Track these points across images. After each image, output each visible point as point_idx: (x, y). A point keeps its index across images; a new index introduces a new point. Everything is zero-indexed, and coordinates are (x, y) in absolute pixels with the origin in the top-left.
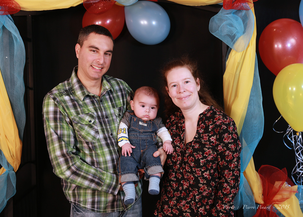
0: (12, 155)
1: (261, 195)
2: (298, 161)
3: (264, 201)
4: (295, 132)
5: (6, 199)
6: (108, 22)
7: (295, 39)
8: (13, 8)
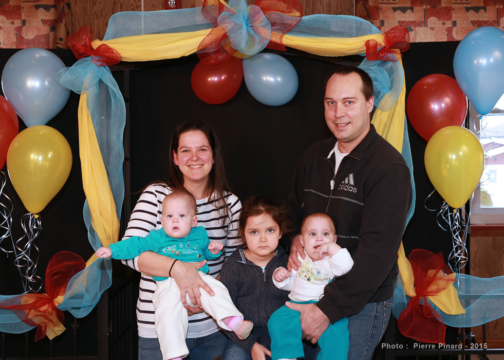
0: (107, 236)
1: (412, 286)
2: (455, 244)
3: (417, 292)
4: (451, 209)
5: (100, 291)
6: (223, 78)
7: (450, 98)
8: (112, 58)
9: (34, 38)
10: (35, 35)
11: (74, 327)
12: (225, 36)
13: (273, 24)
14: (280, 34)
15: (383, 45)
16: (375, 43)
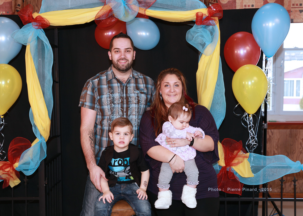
0: (43, 129)
3: (226, 163)
5: (40, 160)
6: (114, 33)
7: (249, 47)
8: (45, 24)
9: (3, 4)
10: (3, 2)
11: (25, 180)
12: (111, 11)
13: (140, 3)
14: (144, 9)
15: (207, 15)
16: (202, 14)
